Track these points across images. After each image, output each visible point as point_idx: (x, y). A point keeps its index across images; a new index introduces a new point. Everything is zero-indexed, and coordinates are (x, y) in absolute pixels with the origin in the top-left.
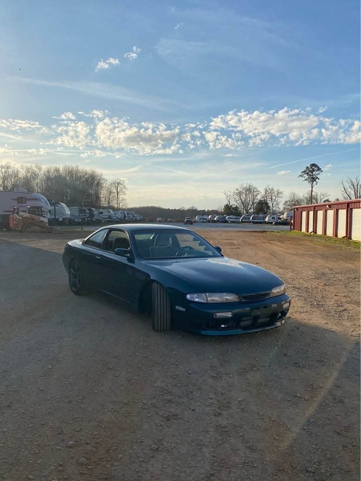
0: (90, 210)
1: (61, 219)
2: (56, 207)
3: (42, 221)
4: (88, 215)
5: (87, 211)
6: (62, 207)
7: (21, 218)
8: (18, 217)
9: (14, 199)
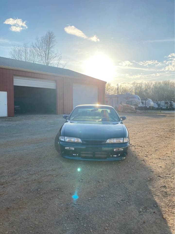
0: (170, 102)
1: (148, 107)
2: (146, 101)
3: (132, 108)
4: (169, 105)
5: (169, 103)
6: (149, 101)
7: (122, 106)
8: (121, 106)
9: (125, 98)
